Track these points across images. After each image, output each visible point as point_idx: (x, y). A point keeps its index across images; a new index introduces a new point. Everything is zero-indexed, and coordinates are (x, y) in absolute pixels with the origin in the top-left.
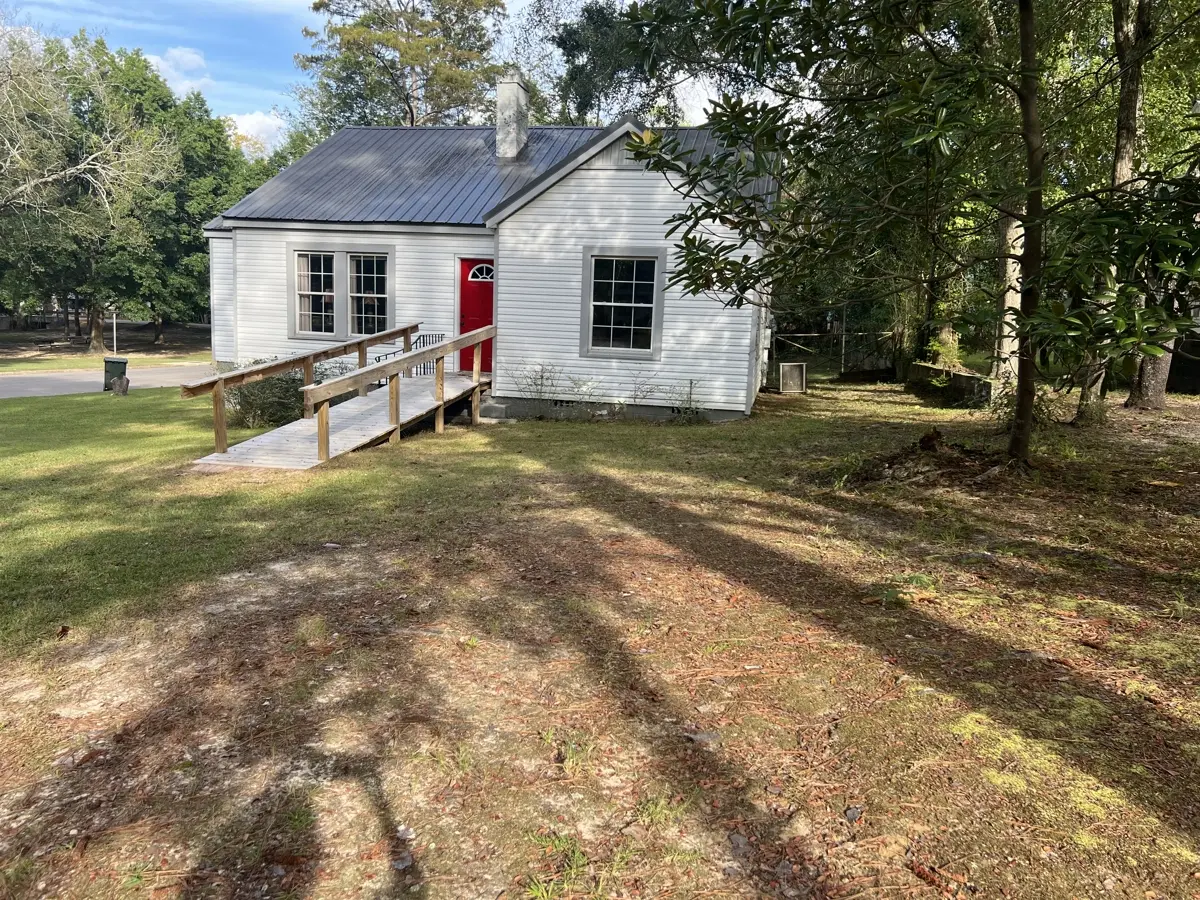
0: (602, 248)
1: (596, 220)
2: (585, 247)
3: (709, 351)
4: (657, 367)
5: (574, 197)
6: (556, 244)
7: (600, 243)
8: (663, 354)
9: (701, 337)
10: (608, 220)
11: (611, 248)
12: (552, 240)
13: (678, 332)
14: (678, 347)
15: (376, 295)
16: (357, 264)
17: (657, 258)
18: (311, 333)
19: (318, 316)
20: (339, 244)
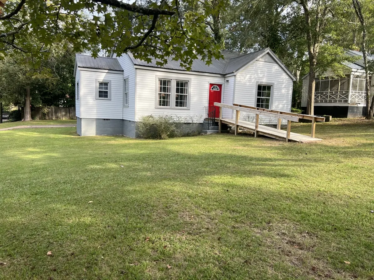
0: (261, 82)
1: (259, 75)
2: (257, 82)
5: (255, 68)
6: (250, 81)
7: (260, 81)
9: (280, 107)
10: (262, 75)
11: (263, 82)
12: (249, 79)
13: (276, 105)
14: (275, 109)
15: (183, 94)
16: (178, 84)
17: (272, 86)
18: (162, 106)
19: (164, 101)
20: (174, 77)
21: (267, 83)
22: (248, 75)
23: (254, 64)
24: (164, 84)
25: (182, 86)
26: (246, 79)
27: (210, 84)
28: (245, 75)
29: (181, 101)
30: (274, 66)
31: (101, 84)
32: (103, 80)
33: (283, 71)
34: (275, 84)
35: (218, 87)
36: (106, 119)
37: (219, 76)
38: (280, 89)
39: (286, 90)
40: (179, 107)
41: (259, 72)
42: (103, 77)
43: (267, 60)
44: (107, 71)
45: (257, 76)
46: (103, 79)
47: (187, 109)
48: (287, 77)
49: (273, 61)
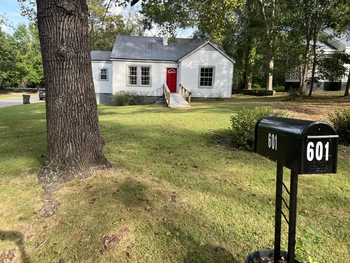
0: (203, 66)
1: (201, 60)
3: (223, 86)
4: (213, 90)
5: (197, 55)
6: (193, 65)
7: (202, 65)
8: (215, 87)
9: (222, 84)
10: (204, 60)
11: (205, 66)
12: (192, 64)
13: (218, 83)
14: (217, 86)
15: (147, 76)
16: (142, 69)
17: (214, 68)
18: (131, 85)
19: (133, 81)
20: (139, 65)
21: (209, 66)
22: (192, 61)
23: (197, 52)
24: (133, 70)
25: (146, 71)
26: (190, 64)
27: (167, 68)
28: (189, 61)
30: (214, 53)
31: (102, 70)
32: (103, 68)
34: (216, 66)
35: (174, 70)
36: (106, 94)
37: (174, 62)
38: (221, 71)
39: (227, 71)
40: (144, 85)
41: (201, 58)
42: (103, 66)
43: (207, 49)
44: (105, 62)
45: (199, 61)
46: (103, 67)
47: (150, 86)
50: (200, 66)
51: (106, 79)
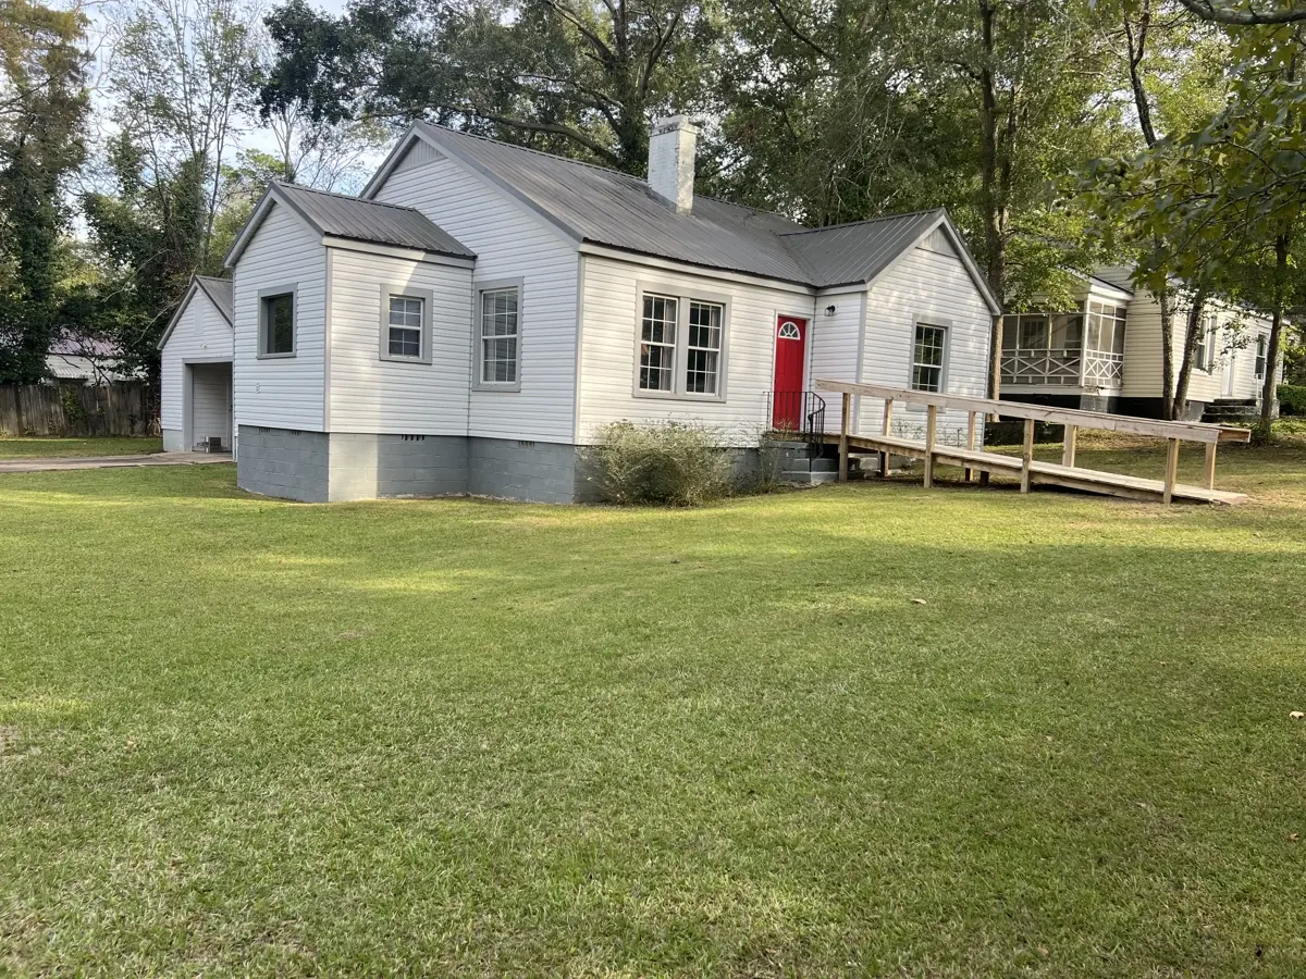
0: (922, 317)
1: (920, 292)
2: (913, 315)
6: (898, 310)
7: (922, 312)
10: (926, 293)
11: (927, 317)
12: (896, 307)
15: (708, 349)
16: (693, 315)
17: (946, 328)
18: (648, 390)
21: (936, 319)
22: (895, 294)
23: (912, 258)
26: (890, 304)
28: (888, 291)
29: (701, 372)
30: (952, 268)
31: (397, 301)
32: (407, 288)
33: (972, 285)
34: (953, 323)
35: (797, 329)
36: (412, 437)
37: (803, 290)
38: (965, 340)
39: (978, 345)
40: (695, 393)
41: (920, 286)
42: (408, 277)
43: (938, 247)
44: (420, 256)
45: (914, 297)
46: (404, 284)
47: (718, 399)
48: (980, 303)
49: (949, 251)
50: (915, 315)
51: (417, 354)
